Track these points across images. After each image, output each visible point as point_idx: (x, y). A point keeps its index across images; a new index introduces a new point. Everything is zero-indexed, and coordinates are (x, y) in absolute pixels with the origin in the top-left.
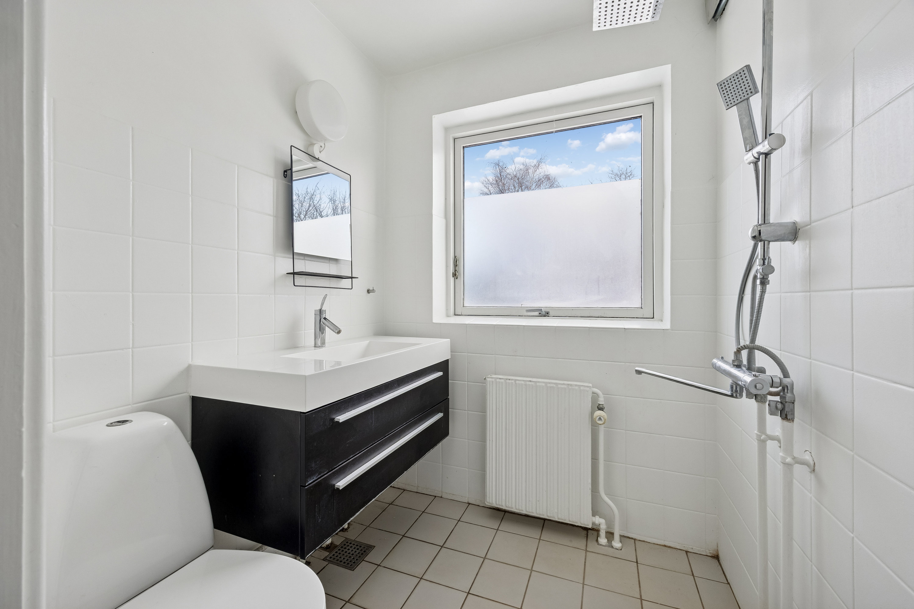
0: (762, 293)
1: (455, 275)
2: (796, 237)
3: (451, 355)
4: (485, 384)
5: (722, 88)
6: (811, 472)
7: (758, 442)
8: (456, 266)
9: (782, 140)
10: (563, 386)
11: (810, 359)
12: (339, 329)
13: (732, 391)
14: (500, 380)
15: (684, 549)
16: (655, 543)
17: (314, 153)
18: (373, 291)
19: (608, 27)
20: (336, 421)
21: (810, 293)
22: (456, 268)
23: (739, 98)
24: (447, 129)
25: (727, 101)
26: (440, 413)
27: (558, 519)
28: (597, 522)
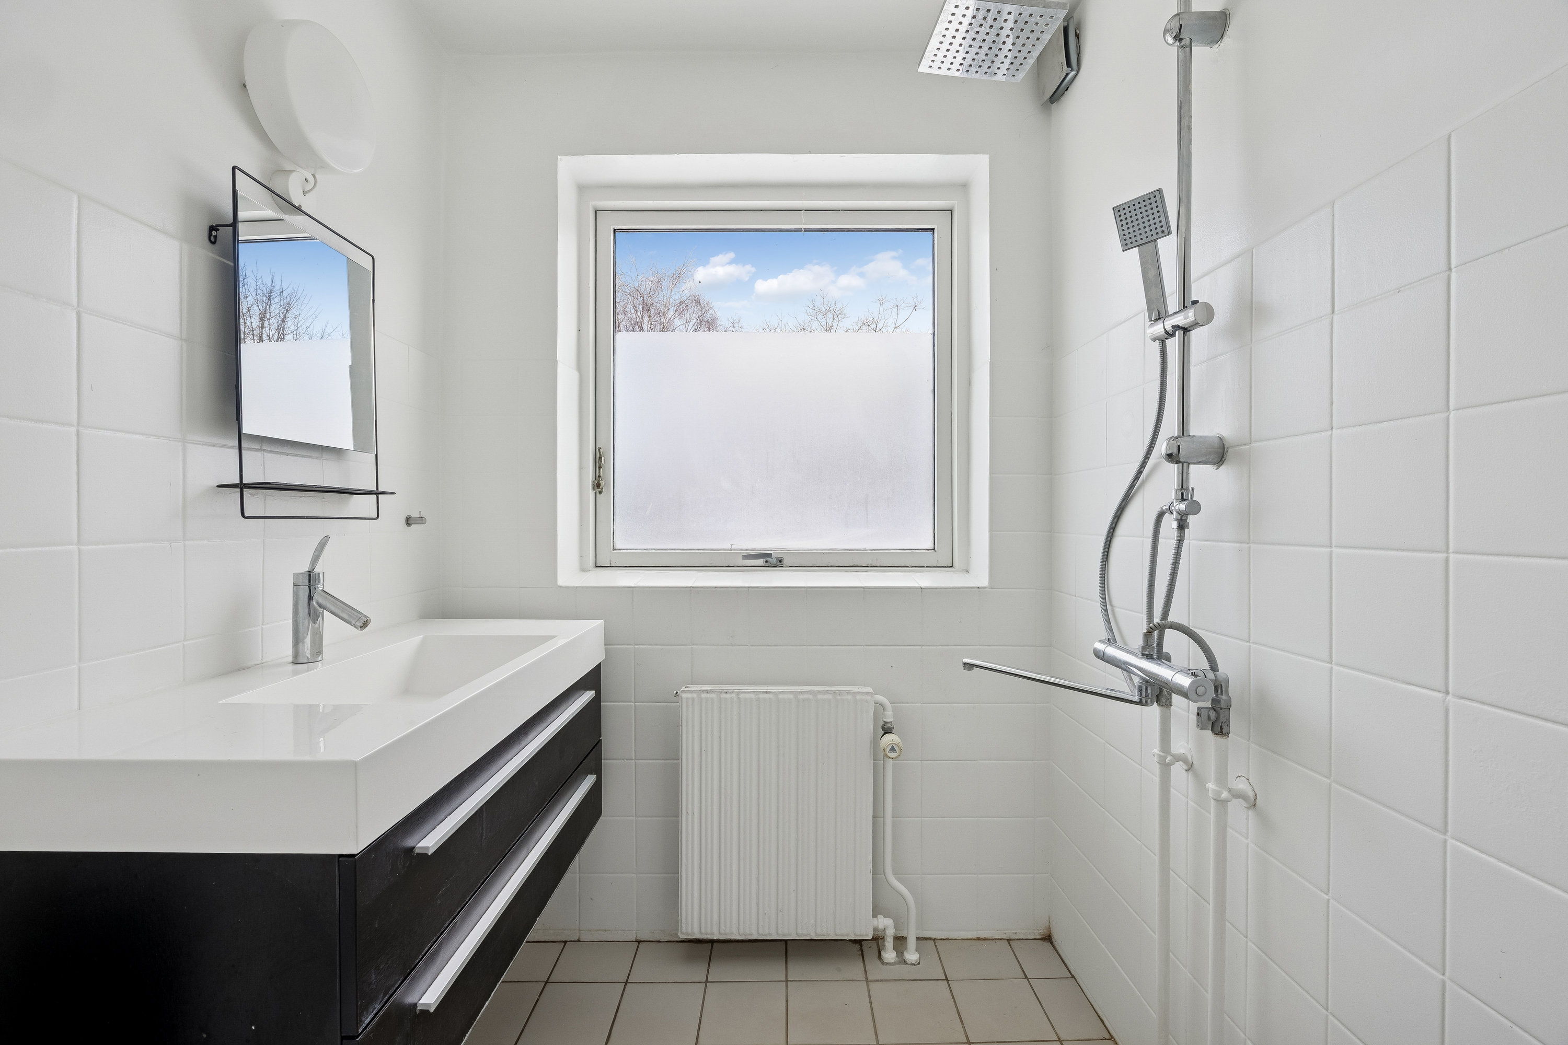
0: (1179, 542)
1: (598, 485)
2: (1223, 459)
3: (607, 651)
4: (678, 704)
5: (1120, 216)
6: (1248, 808)
7: (1160, 768)
8: (600, 467)
9: (1208, 313)
10: (825, 697)
11: (1249, 642)
12: (366, 616)
13: (1141, 695)
14: (708, 696)
15: (1005, 938)
16: (964, 938)
17: (288, 191)
18: (421, 520)
19: (944, 72)
20: (418, 854)
21: (1249, 545)
22: (599, 472)
23: (1143, 236)
24: (582, 189)
25: (1125, 237)
26: (589, 775)
27: (816, 935)
28: (881, 927)
